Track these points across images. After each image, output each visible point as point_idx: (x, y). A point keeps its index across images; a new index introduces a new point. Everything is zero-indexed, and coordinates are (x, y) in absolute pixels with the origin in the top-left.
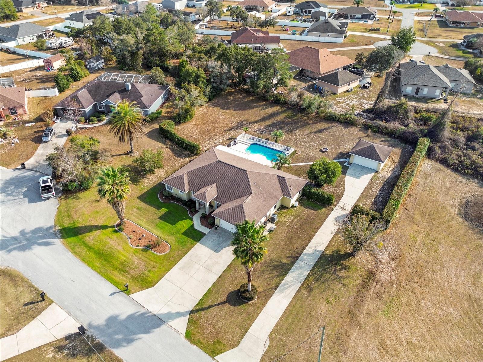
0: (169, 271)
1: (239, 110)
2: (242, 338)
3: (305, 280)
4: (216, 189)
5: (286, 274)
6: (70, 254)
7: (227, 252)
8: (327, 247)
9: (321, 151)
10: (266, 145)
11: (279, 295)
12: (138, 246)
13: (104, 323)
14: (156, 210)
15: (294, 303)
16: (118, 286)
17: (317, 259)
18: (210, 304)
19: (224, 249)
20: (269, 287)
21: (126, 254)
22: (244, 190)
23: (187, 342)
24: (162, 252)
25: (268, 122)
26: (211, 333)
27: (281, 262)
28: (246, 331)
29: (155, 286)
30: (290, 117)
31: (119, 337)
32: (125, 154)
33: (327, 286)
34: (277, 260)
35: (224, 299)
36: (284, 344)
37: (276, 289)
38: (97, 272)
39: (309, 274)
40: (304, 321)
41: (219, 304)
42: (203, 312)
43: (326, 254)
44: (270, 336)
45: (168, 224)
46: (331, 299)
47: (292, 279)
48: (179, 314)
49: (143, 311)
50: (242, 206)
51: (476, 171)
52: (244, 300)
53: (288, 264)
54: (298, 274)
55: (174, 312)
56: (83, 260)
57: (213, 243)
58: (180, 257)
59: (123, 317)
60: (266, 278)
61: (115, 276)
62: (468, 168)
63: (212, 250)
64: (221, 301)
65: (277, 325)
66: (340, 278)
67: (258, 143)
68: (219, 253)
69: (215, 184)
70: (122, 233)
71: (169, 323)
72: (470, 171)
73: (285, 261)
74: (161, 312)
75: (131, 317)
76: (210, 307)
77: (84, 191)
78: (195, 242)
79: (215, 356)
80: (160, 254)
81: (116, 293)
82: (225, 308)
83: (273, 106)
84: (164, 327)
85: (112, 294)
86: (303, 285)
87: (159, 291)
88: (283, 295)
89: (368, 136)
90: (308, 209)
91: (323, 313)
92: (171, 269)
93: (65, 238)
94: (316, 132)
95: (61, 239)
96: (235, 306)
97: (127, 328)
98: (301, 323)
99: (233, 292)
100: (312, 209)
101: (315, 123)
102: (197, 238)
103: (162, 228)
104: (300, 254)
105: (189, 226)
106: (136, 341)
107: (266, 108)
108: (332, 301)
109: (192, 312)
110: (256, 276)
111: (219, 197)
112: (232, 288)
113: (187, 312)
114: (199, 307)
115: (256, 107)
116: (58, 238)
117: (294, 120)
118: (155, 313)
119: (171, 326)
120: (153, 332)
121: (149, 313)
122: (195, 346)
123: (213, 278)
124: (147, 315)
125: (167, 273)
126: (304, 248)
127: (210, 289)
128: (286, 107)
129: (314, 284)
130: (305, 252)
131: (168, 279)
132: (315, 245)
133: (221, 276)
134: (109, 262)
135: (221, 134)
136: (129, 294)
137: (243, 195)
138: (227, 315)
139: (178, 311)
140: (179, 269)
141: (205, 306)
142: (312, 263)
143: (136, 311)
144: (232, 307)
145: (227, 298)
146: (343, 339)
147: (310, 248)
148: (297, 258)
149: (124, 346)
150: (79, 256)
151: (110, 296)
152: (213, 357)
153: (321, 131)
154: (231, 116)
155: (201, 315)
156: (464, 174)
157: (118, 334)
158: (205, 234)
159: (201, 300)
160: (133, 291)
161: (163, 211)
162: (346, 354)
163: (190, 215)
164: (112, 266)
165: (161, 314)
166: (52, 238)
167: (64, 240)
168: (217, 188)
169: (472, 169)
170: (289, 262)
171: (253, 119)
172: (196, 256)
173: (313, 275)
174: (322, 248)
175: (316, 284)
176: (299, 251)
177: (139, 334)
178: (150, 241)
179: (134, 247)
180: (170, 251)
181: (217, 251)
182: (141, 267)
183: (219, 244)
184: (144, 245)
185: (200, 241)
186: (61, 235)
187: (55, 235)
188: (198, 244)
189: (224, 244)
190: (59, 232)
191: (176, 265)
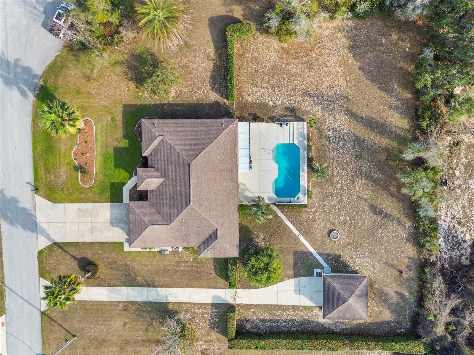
0: (72, 202)
3: (131, 302)
4: (159, 184)
5: (127, 286)
7: (116, 232)
8: (176, 303)
9: (330, 231)
11: (106, 291)
12: (75, 159)
13: (9, 198)
14: (122, 136)
15: (108, 303)
16: (36, 181)
17: (158, 301)
18: (68, 251)
19: (117, 228)
20: (108, 281)
21: (62, 159)
22: (170, 214)
23: (36, 255)
24: (83, 183)
25: (362, 132)
26: (52, 264)
27: (136, 277)
29: (55, 204)
31: (10, 215)
33: (137, 318)
34: (136, 272)
35: (79, 257)
36: (76, 312)
37: (110, 286)
39: (139, 302)
40: (98, 317)
41: (73, 256)
42: (60, 250)
43: (167, 306)
45: (113, 161)
46: (128, 325)
47: (126, 293)
48: (48, 237)
49: (33, 213)
50: (147, 227)
53: (138, 282)
54: (133, 294)
55: (48, 232)
57: (117, 216)
58: (89, 201)
59: (21, 205)
60: (114, 275)
61: (41, 171)
63: (111, 219)
64: (76, 256)
65: (84, 301)
66: (152, 325)
68: (111, 227)
69: (163, 180)
71: (39, 236)
73: (139, 279)
74: (41, 224)
75: (24, 210)
76: (67, 253)
78: (109, 200)
79: (41, 277)
80: (81, 183)
81: (30, 184)
82: (73, 262)
84: (34, 235)
85: (28, 183)
86: (126, 302)
87: (53, 210)
88: (109, 293)
90: (213, 267)
91: (112, 325)
92: (75, 203)
94: (371, 206)
96: (79, 267)
97: (17, 214)
98: (96, 315)
99: (88, 259)
100: (215, 270)
102: (113, 199)
103: (105, 161)
104: (154, 286)
105: (122, 181)
106: (15, 227)
108: (127, 327)
109: (56, 243)
110: (111, 266)
111: (153, 193)
112: (89, 256)
113: (53, 240)
114: (62, 245)
116: (34, 95)
118: (38, 221)
120: (26, 231)
121: (35, 218)
122: (38, 262)
123: (88, 239)
124: (33, 218)
126: (162, 286)
127: (78, 242)
129: (133, 309)
130: (159, 289)
131: (65, 208)
132: (171, 293)
133: (92, 243)
134: (47, 154)
135: (294, 91)
136: (36, 194)
137: (165, 216)
138: (69, 266)
139: (50, 234)
140: (79, 209)
141: (65, 248)
142: (151, 300)
143: (29, 209)
144: (77, 266)
145: (81, 258)
146: (105, 344)
147: (166, 291)
148: (149, 286)
149: (7, 223)
150: (34, 128)
151: (26, 182)
152: (40, 276)
154: (344, 75)
155: (58, 250)
157: (10, 212)
158: (122, 202)
159: (67, 243)
160: (40, 194)
161: (125, 143)
162: (97, 348)
163: (135, 171)
165: (40, 226)
166: (31, 91)
168: (161, 185)
170: (140, 282)
172: (97, 212)
173: (140, 305)
174: (171, 299)
175: (133, 311)
176: (156, 284)
177: (19, 224)
178: (86, 164)
179: (72, 157)
180: (88, 188)
181: (112, 224)
182: (61, 180)
183: (120, 221)
184: (80, 163)
185: (113, 202)
186: (38, 92)
187: (35, 88)
188: (109, 204)
189: (122, 224)
190: (40, 88)
191: (80, 204)
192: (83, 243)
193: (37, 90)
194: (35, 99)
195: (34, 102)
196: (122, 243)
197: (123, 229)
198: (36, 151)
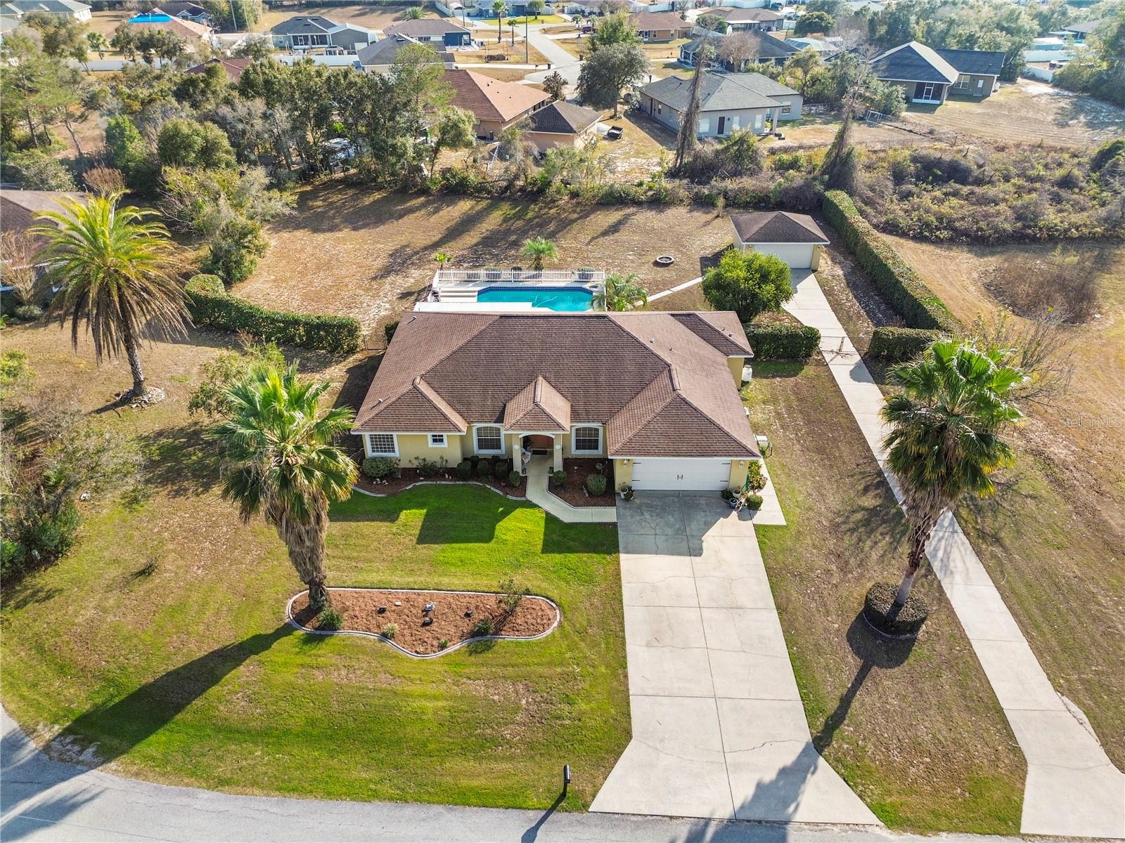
0: (625, 668)
1: (365, 226)
2: (1011, 735)
4: (553, 392)
6: (206, 799)
7: (722, 542)
9: (656, 264)
10: (521, 285)
12: (443, 647)
14: (388, 524)
15: (1003, 583)
16: (519, 801)
18: (838, 694)
19: (705, 538)
21: (430, 689)
24: (543, 626)
25: (472, 238)
26: (931, 772)
28: (1000, 711)
29: (635, 733)
30: (518, 216)
32: (115, 405)
33: (1009, 514)
34: (848, 508)
35: (852, 660)
38: (391, 799)
41: (859, 682)
42: (847, 729)
44: (1058, 688)
45: (469, 545)
46: (1050, 537)
48: (794, 775)
49: (682, 829)
50: (685, 400)
51: (954, 230)
52: (902, 637)
53: (884, 506)
56: (285, 786)
57: (664, 537)
58: (614, 615)
60: (882, 559)
61: (473, 776)
62: (938, 229)
63: (681, 554)
64: (855, 671)
67: (493, 285)
68: (706, 553)
69: (540, 378)
70: (343, 633)
71: (800, 817)
72: (944, 234)
73: (869, 502)
74: (739, 800)
76: (846, 702)
77: (51, 564)
78: (610, 557)
79: (1018, 825)
80: (544, 635)
81: (537, 828)
82: (884, 682)
83: (451, 203)
84: (799, 838)
86: (967, 535)
87: (662, 741)
89: (718, 216)
90: (779, 379)
92: (625, 657)
93: (123, 752)
94: (605, 233)
95: (108, 760)
96: (899, 662)
99: (852, 631)
100: (785, 377)
101: (587, 215)
102: (602, 544)
103: (463, 563)
104: (880, 474)
105: (542, 523)
107: (436, 211)
108: (1058, 540)
109: (820, 743)
111: (581, 408)
112: (839, 624)
113: (805, 752)
114: (822, 720)
115: (411, 211)
116: (91, 766)
117: (531, 220)
119: (817, 824)
121: (707, 825)
123: (768, 625)
124: (709, 834)
125: (626, 677)
127: (791, 655)
128: (487, 199)
131: (649, 692)
133: (779, 609)
134: (399, 742)
135: (370, 289)
136: (585, 806)
138: (910, 700)
139: (778, 764)
140: (649, 646)
141: (832, 706)
144: (897, 671)
145: (857, 652)
150: (254, 783)
152: (1017, 833)
153: (615, 228)
154: (360, 244)
156: (938, 242)
158: (614, 525)
159: (804, 697)
160: (589, 789)
161: (413, 518)
163: (510, 497)
164: (421, 749)
165: (746, 808)
166: (63, 780)
167: (125, 758)
168: (555, 388)
169: (945, 228)
170: (878, 502)
171: (422, 240)
172: (656, 589)
176: (871, 470)
178: (468, 615)
179: (432, 656)
180: (563, 613)
181: (696, 551)
182: (524, 702)
183: (681, 531)
184: (459, 634)
185: (618, 546)
186: (91, 750)
187: (63, 760)
188: (623, 556)
189: (692, 526)
190: (73, 742)
191: (628, 641)
192: (790, 642)
193: (80, 752)
194: (113, 765)
195: (126, 772)
196: (757, 527)
197: (709, 525)
198: (373, 786)
